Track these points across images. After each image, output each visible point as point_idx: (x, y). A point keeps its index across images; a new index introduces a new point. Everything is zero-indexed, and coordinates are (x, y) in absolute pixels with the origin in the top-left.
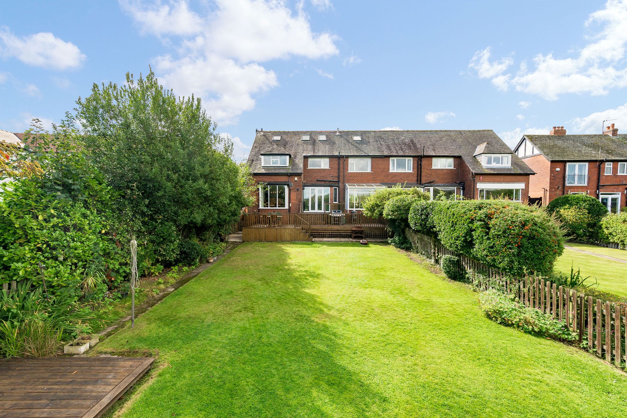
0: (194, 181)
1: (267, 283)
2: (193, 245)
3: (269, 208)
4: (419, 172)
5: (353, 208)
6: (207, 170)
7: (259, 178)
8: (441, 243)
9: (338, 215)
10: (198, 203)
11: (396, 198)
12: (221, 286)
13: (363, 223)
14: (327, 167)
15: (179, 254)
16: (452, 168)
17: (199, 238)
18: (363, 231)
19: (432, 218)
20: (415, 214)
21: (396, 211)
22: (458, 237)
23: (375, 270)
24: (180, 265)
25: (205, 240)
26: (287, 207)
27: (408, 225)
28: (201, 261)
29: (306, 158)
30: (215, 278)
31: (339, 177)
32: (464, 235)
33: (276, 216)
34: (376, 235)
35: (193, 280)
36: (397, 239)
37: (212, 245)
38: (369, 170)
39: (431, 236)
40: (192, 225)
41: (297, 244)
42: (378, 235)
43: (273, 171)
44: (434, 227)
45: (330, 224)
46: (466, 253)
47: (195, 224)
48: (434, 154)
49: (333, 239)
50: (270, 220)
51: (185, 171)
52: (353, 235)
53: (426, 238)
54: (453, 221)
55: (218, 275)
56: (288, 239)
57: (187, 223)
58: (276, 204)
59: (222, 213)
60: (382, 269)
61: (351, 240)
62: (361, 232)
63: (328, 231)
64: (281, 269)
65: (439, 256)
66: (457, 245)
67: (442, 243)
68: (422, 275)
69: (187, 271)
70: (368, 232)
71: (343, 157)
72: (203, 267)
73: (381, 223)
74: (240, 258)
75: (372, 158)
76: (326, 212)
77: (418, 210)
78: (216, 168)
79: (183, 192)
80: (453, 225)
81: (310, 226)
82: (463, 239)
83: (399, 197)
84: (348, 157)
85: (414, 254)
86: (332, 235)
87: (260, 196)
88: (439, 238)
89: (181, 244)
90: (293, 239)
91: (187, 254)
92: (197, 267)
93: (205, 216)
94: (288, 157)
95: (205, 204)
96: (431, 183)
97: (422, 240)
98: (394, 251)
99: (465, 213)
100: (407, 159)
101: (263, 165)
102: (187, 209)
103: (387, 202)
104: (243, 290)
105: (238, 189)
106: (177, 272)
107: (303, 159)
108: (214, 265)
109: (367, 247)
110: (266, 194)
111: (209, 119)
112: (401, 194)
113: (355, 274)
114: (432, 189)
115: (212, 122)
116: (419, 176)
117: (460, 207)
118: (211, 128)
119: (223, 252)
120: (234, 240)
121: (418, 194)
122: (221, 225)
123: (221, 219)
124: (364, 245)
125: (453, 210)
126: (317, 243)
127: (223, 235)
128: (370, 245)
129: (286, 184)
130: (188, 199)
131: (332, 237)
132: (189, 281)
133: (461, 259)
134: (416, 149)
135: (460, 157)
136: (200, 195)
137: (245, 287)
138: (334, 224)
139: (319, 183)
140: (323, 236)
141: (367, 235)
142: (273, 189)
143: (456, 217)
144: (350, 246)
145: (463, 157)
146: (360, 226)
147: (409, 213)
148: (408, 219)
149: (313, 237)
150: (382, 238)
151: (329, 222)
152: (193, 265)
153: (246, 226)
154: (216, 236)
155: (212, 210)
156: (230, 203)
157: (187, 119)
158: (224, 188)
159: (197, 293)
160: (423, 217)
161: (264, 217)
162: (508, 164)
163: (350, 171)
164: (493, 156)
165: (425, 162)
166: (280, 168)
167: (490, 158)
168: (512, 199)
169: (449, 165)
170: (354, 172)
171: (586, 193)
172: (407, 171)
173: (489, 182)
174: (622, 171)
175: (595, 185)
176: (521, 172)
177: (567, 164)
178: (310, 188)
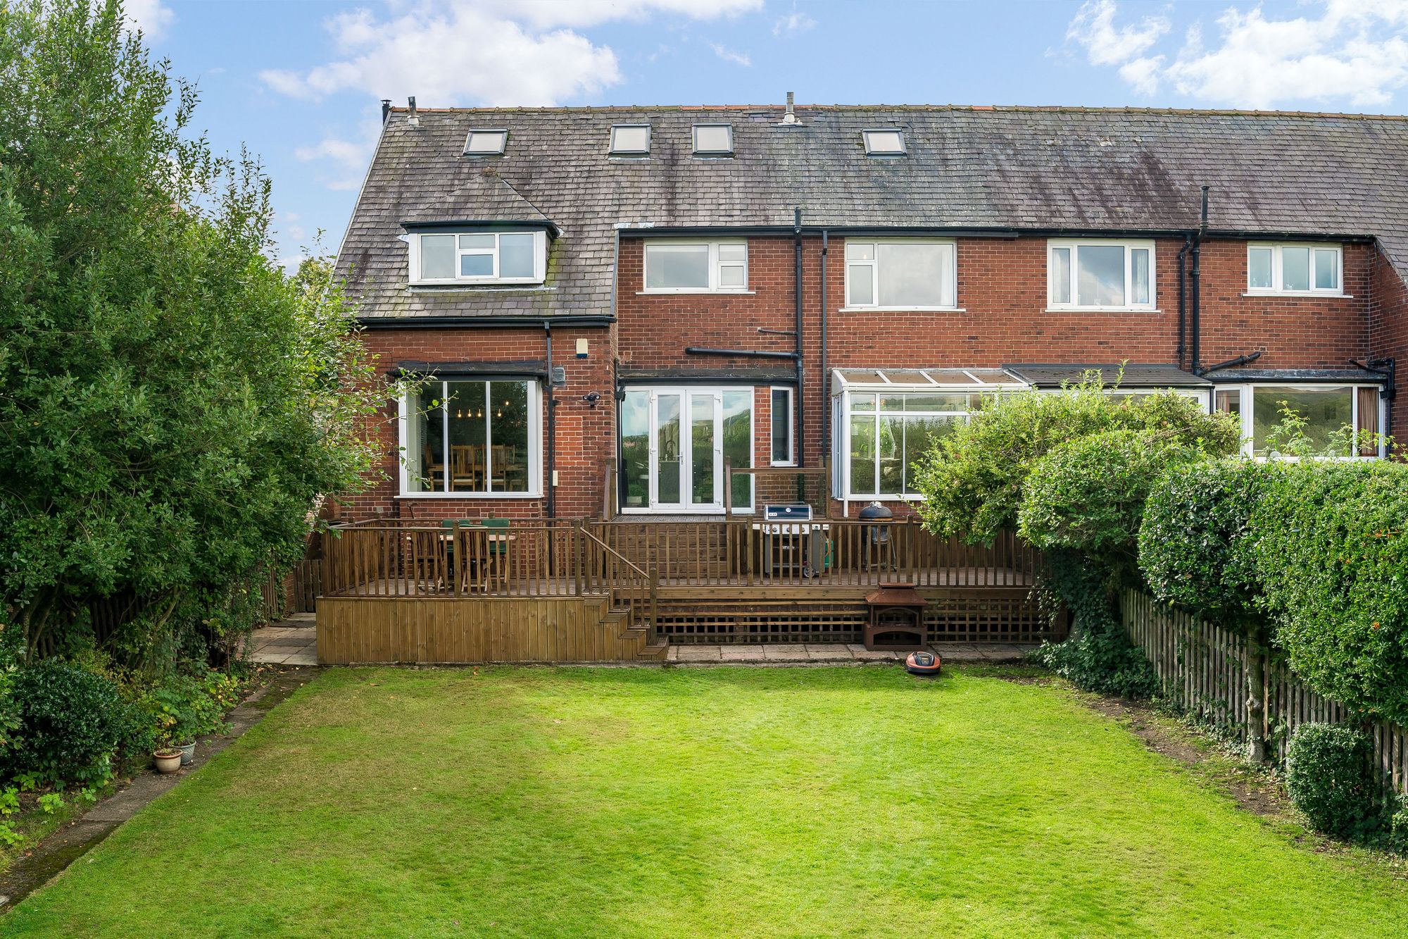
0: (86, 374)
1: (446, 884)
2: (84, 688)
3: (447, 494)
4: (1188, 311)
5: (869, 488)
6: (146, 316)
7: (399, 346)
8: (1286, 666)
9: (796, 530)
10: (103, 481)
11: (1077, 447)
12: (222, 893)
13: (922, 564)
14: (738, 284)
15: (22, 732)
16: (1337, 292)
17: (109, 649)
18: (919, 608)
19: (1248, 545)
20: (1168, 528)
21: (1080, 508)
22: (1363, 639)
23: (975, 806)
24: (28, 781)
25: (135, 661)
26: (536, 489)
27: (1135, 580)
28: (120, 766)
29: (633, 240)
30: (192, 851)
31: (796, 337)
32: (1385, 629)
33: (484, 534)
34: (983, 628)
35: (90, 858)
36: (1084, 643)
37: (174, 688)
38: (946, 301)
39: (1244, 634)
40: (74, 590)
41: (591, 676)
42: (994, 628)
43: (467, 310)
44: (1258, 589)
45: (756, 572)
46: (1394, 712)
47: (90, 582)
48: (1255, 228)
49: (773, 652)
50: (451, 556)
51: (41, 325)
52: (871, 630)
53: (1220, 642)
54: (1339, 564)
55: (208, 834)
56: (546, 652)
57: (52, 581)
58: (480, 475)
59: (214, 530)
60: (1011, 798)
61: (861, 652)
62: (912, 613)
63: (745, 609)
64: (512, 811)
65: (1278, 729)
66: (1356, 676)
67: (1292, 667)
68: (1200, 824)
69: (58, 813)
70: (946, 612)
71: (814, 234)
72: (131, 792)
73: (1009, 566)
74: (306, 749)
75: (959, 239)
76: (735, 511)
77: (1182, 506)
78: (188, 313)
79: (34, 432)
80: (1339, 584)
81: (654, 583)
82: (1381, 648)
83: (1093, 439)
84: (841, 234)
85: (1164, 721)
86: (764, 628)
87: (403, 441)
88: (1279, 640)
89: (30, 684)
90: (570, 650)
91: (55, 731)
92: (103, 794)
93: (132, 545)
94: (540, 237)
95: (133, 485)
96: (1242, 363)
97: (1200, 649)
98: (1072, 705)
99: (1392, 522)
100: (1129, 246)
101: (414, 279)
102: (52, 513)
103: (1039, 466)
104: (330, 911)
105: (291, 407)
106: (15, 816)
107: (616, 247)
108: (183, 784)
109: (940, 687)
110: (431, 426)
111: (160, 69)
112: (1102, 423)
113: (878, 828)
114: (1247, 394)
115: (172, 84)
116: (1188, 330)
117: (1367, 495)
118: (166, 115)
119: (225, 720)
120: (277, 659)
121: (1185, 424)
122: (211, 587)
123: (211, 560)
124: (926, 681)
125: (1339, 508)
126: (692, 674)
127: (222, 632)
128: (958, 679)
129: (530, 376)
130: (57, 465)
131: (764, 641)
132: (70, 861)
133: (1373, 740)
134: (1169, 195)
135: (1368, 242)
136: (109, 445)
137: (336, 898)
138: (776, 571)
139: (699, 366)
140: (721, 635)
141: (941, 628)
142: (468, 398)
143: (1355, 546)
144: (853, 686)
145: (1383, 241)
146: (904, 580)
147: (1139, 521)
148: (1134, 549)
149: (671, 642)
150: (1015, 642)
151: (750, 565)
152: (86, 784)
153: (336, 586)
154: (188, 637)
155: (169, 515)
156: (256, 478)
157: (54, 77)
158: (224, 404)
159: (111, 922)
160: (1208, 540)
161: (420, 542)
163: (853, 307)
165: (1211, 262)
166: (504, 294)
169: (1325, 279)
170: (874, 308)
172: (1129, 306)
178: (656, 394)
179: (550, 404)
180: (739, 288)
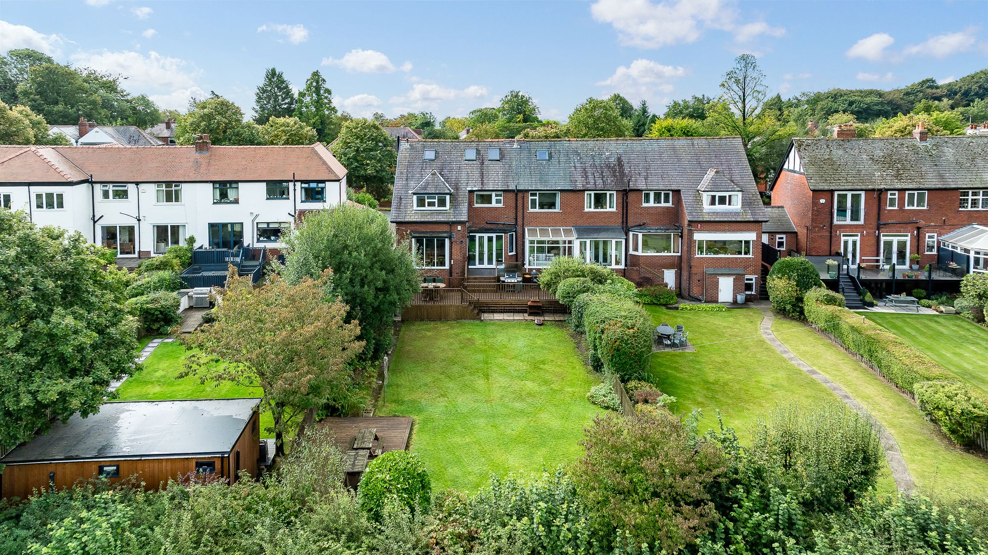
4: (625, 211)
7: (412, 227)
16: (670, 205)
18: (540, 306)
26: (447, 266)
29: (472, 192)
31: (516, 219)
38: (557, 209)
43: (430, 218)
48: (645, 188)
49: (506, 316)
52: (529, 311)
58: (433, 264)
70: (547, 306)
71: (521, 191)
75: (560, 191)
84: (528, 191)
86: (504, 309)
96: (640, 225)
100: (608, 192)
107: (467, 195)
114: (640, 236)
116: (625, 216)
128: (546, 326)
129: (446, 237)
131: (504, 312)
134: (622, 175)
135: (678, 191)
139: (490, 226)
140: (494, 311)
144: (522, 329)
145: (682, 192)
149: (483, 313)
150: (564, 313)
162: (737, 204)
163: (531, 210)
164: (718, 194)
165: (632, 197)
166: (439, 213)
167: (713, 197)
168: (740, 253)
169: (666, 201)
170: (537, 210)
171: (862, 235)
172: (608, 209)
173: (710, 231)
174: (911, 203)
175: (874, 224)
176: (749, 218)
177: (836, 193)
178: (478, 235)
179: (451, 243)
180: (501, 205)
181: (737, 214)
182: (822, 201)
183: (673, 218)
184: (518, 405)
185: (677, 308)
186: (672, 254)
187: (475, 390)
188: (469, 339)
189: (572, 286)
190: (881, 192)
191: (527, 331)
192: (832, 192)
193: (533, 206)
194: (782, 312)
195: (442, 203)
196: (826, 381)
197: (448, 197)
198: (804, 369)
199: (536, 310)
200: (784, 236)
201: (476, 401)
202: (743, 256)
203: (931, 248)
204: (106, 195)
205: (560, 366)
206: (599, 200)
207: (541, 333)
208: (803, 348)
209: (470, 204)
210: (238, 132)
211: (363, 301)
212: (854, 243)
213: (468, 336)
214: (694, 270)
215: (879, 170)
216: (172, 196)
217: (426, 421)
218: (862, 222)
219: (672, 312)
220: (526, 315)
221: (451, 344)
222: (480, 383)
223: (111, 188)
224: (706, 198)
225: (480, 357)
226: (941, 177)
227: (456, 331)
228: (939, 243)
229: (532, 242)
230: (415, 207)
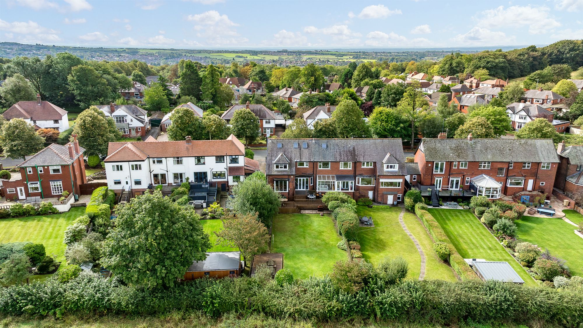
3: (279, 191)
4: (355, 169)
7: (274, 177)
26: (287, 191)
29: (297, 162)
31: (313, 172)
38: (329, 168)
43: (281, 173)
48: (363, 161)
71: (315, 162)
75: (331, 162)
76: (307, 190)
84: (318, 162)
96: (361, 175)
100: (349, 162)
114: (360, 179)
124: (322, 216)
135: (375, 162)
139: (303, 174)
142: (281, 183)
162: (396, 169)
163: (319, 169)
164: (390, 165)
165: (358, 164)
166: (284, 171)
167: (388, 166)
168: (397, 186)
169: (371, 166)
170: (321, 169)
171: (443, 178)
172: (349, 169)
173: (386, 178)
174: (462, 166)
175: (448, 173)
176: (401, 174)
177: (435, 162)
178: (299, 178)
179: (289, 182)
180: (307, 167)
181: (396, 172)
182: (430, 165)
183: (373, 172)
184: (315, 249)
185: (372, 207)
186: (372, 185)
187: (301, 243)
188: (297, 222)
189: (334, 204)
190: (451, 163)
191: (317, 218)
192: (433, 162)
193: (320, 167)
194: (408, 210)
195: (285, 167)
196: (414, 239)
197: (288, 165)
198: (408, 234)
199: (320, 209)
200: (416, 176)
201: (302, 247)
202: (397, 187)
203: (467, 182)
204: (154, 162)
205: (329, 233)
206: (346, 164)
207: (322, 219)
208: (410, 225)
209: (296, 166)
210: (194, 123)
211: (264, 215)
212: (440, 181)
213: (297, 220)
214: (379, 192)
215: (452, 153)
216: (179, 162)
217: (287, 254)
218: (443, 173)
219: (370, 209)
220: (317, 211)
221: (291, 224)
222: (302, 240)
223: (156, 160)
224: (385, 166)
225: (302, 230)
226: (474, 157)
227: (292, 218)
228: (470, 181)
229: (319, 182)
230: (275, 169)
